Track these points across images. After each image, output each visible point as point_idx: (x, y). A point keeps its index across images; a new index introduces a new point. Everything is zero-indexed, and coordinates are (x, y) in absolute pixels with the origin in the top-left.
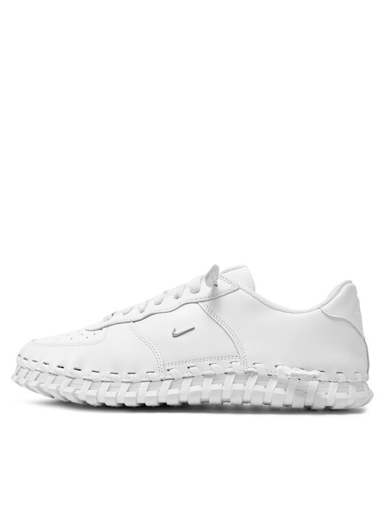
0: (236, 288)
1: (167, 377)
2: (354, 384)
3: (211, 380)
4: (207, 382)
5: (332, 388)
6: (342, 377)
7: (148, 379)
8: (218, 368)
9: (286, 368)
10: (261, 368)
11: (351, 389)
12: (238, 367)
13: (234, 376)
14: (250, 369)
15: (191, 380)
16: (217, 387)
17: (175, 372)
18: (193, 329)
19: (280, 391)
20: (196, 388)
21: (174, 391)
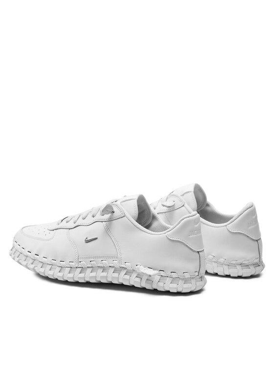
0: (123, 216)
1: (79, 266)
2: (182, 279)
3: (102, 270)
4: (100, 270)
5: (168, 280)
6: (174, 275)
7: (69, 266)
8: (106, 263)
9: (142, 267)
10: (128, 265)
11: (181, 282)
12: (116, 263)
13: (114, 269)
14: (122, 266)
15: (91, 269)
16: (104, 274)
17: (84, 263)
18: (96, 239)
19: (138, 280)
20: (93, 274)
21: (82, 275)
